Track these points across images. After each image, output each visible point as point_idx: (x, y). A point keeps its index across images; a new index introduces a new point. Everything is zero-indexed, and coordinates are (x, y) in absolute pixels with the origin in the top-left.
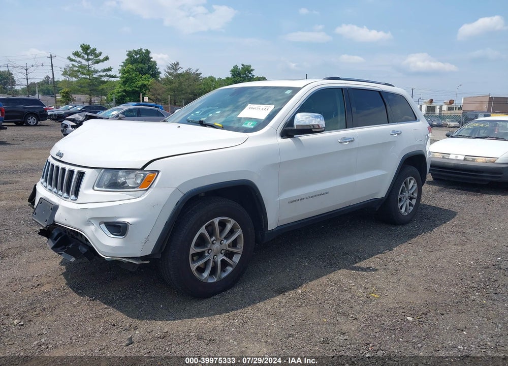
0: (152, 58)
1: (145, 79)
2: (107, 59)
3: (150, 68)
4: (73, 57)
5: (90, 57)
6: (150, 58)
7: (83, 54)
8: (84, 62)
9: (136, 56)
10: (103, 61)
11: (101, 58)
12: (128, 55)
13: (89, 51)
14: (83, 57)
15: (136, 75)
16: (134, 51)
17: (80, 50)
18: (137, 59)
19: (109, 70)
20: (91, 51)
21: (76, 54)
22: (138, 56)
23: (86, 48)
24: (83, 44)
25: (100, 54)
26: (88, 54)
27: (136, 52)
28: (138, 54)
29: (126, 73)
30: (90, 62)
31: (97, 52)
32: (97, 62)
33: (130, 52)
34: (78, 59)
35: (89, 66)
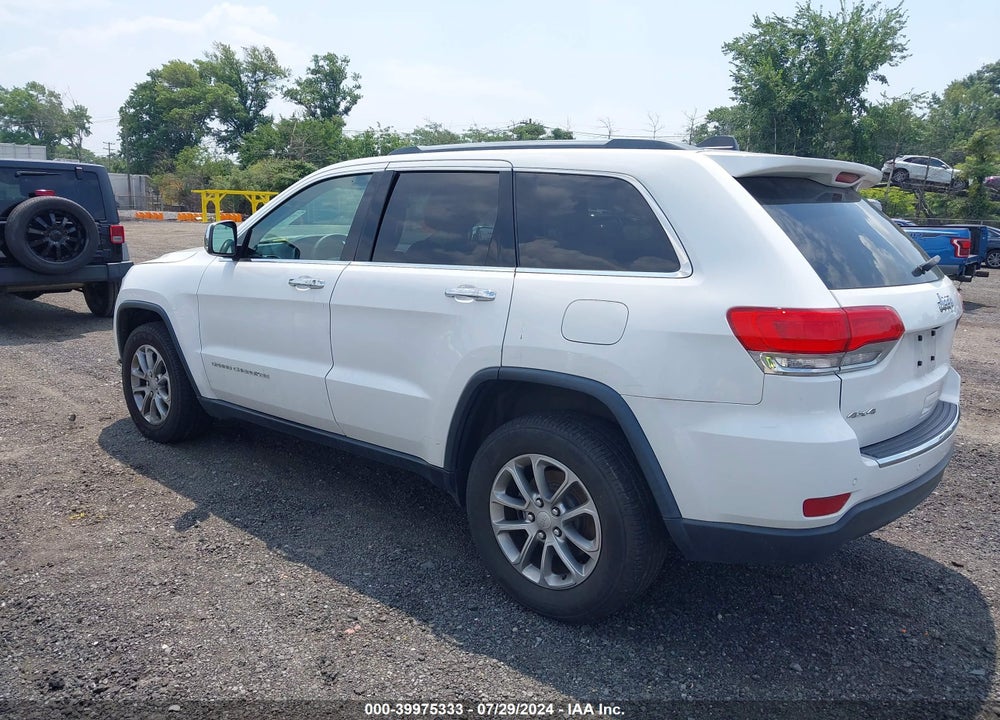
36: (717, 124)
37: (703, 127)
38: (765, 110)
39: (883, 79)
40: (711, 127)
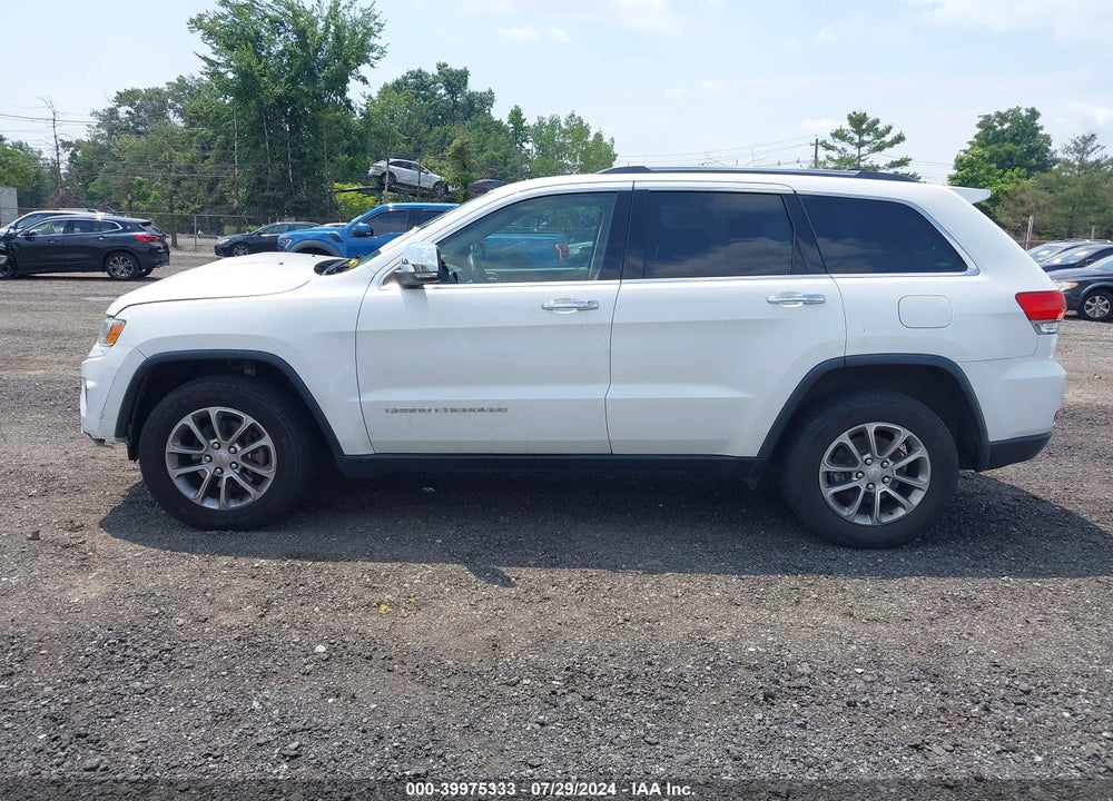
0: (1041, 128)
1: (1011, 178)
2: (900, 139)
3: (1031, 152)
4: (830, 142)
5: (866, 138)
6: (1038, 129)
7: (852, 134)
8: (852, 151)
9: (1001, 124)
10: (891, 144)
11: (888, 138)
12: (980, 126)
13: (864, 126)
14: (851, 140)
15: (989, 171)
16: (999, 114)
17: (846, 125)
18: (1003, 132)
19: (903, 162)
20: (869, 126)
21: (839, 135)
22: (1006, 126)
23: (858, 121)
24: (854, 113)
25: (888, 130)
26: (860, 133)
27: (1002, 118)
28: (1006, 121)
29: (964, 167)
30: (864, 150)
31: (881, 127)
32: (880, 148)
33: (988, 117)
34: (840, 144)
35: (859, 157)
36: (130, 109)
37: (113, 112)
38: (253, 103)
39: (364, 80)
40: (123, 111)
